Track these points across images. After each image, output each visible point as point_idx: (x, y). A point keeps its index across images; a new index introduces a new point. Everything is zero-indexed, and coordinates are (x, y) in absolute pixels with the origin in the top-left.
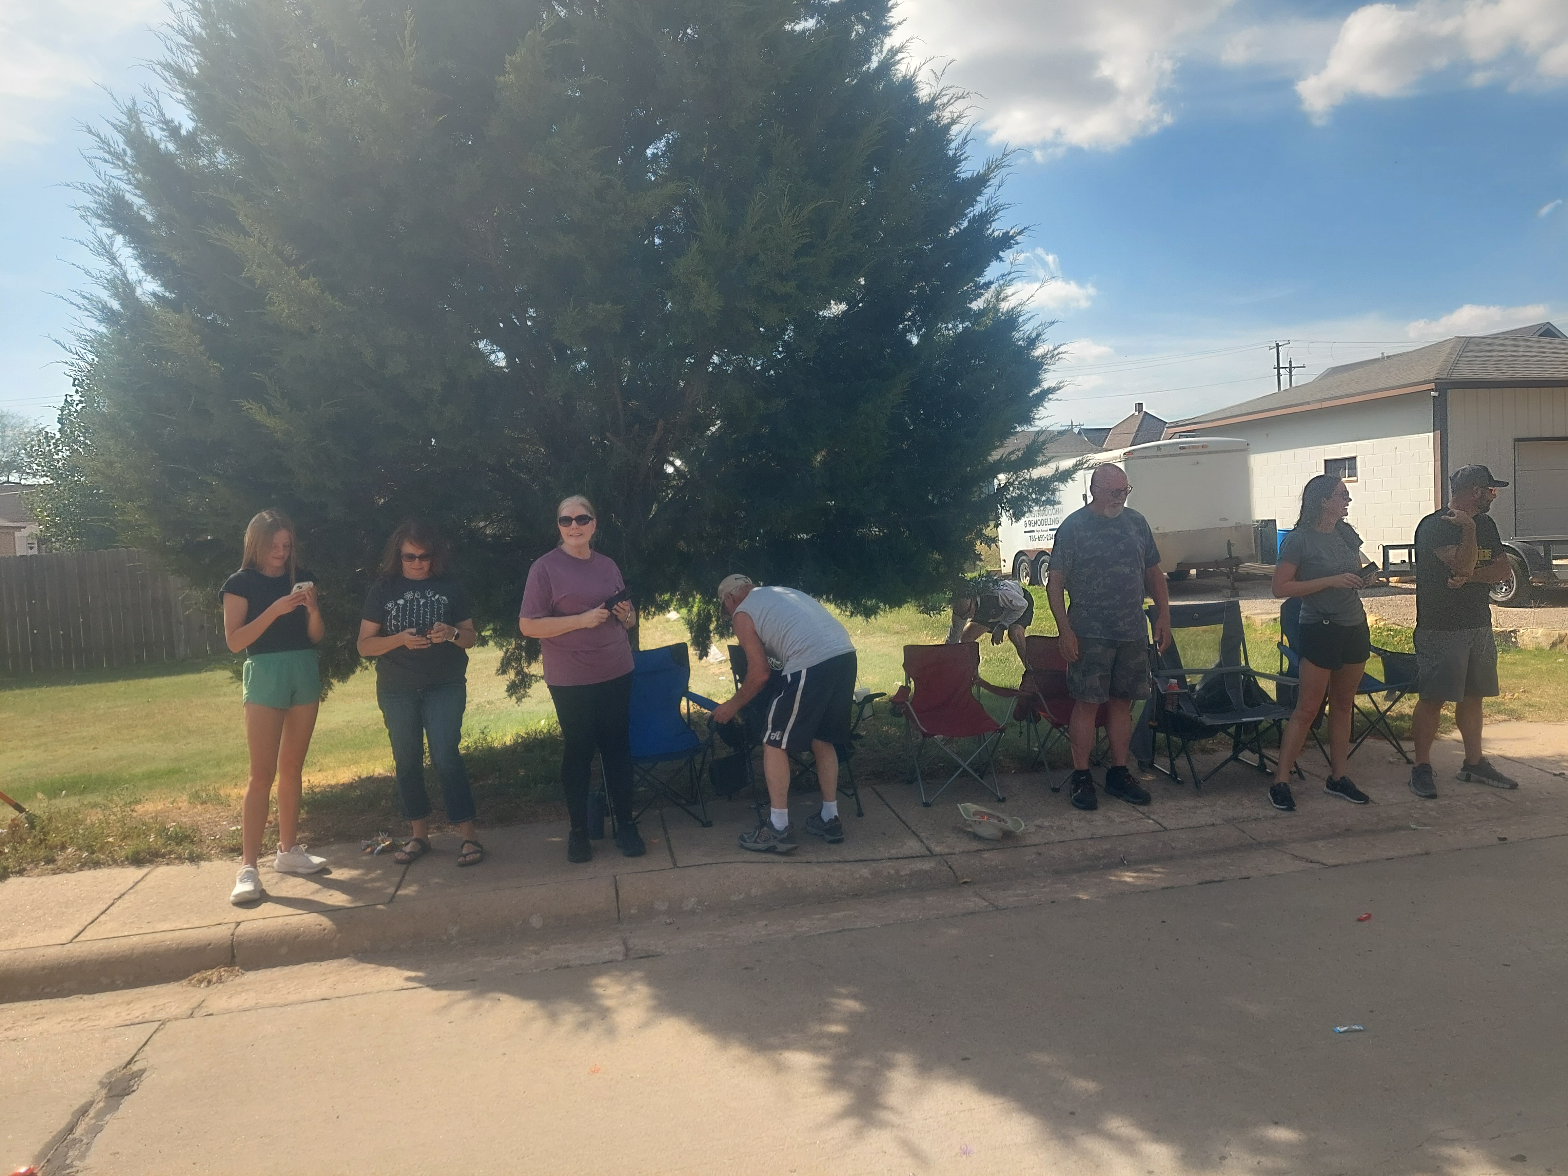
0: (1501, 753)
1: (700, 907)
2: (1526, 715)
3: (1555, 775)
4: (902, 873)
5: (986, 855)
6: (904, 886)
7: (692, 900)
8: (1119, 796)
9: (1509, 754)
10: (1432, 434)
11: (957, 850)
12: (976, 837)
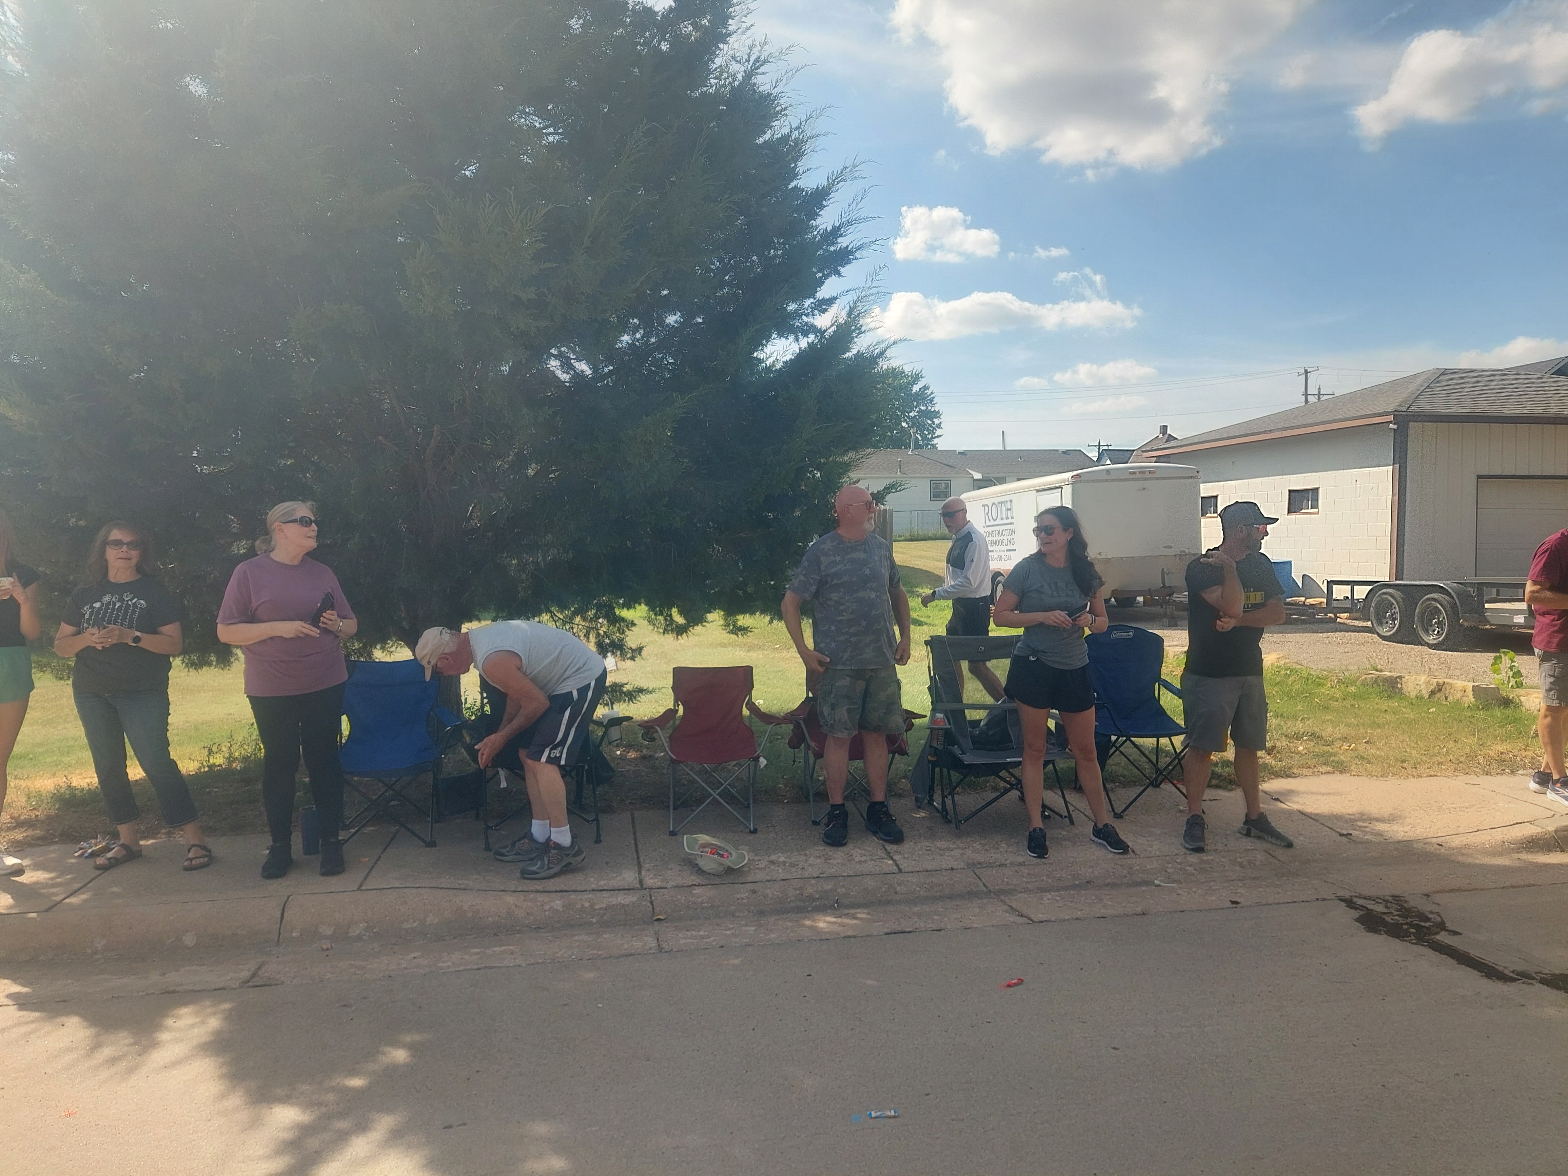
0: (1300, 808)
1: (367, 934)
2: (1352, 768)
3: (1341, 835)
4: (597, 907)
5: (697, 891)
6: (594, 920)
7: (361, 925)
8: (875, 833)
9: (1309, 810)
10: (1392, 467)
11: (669, 885)
12: (700, 872)
